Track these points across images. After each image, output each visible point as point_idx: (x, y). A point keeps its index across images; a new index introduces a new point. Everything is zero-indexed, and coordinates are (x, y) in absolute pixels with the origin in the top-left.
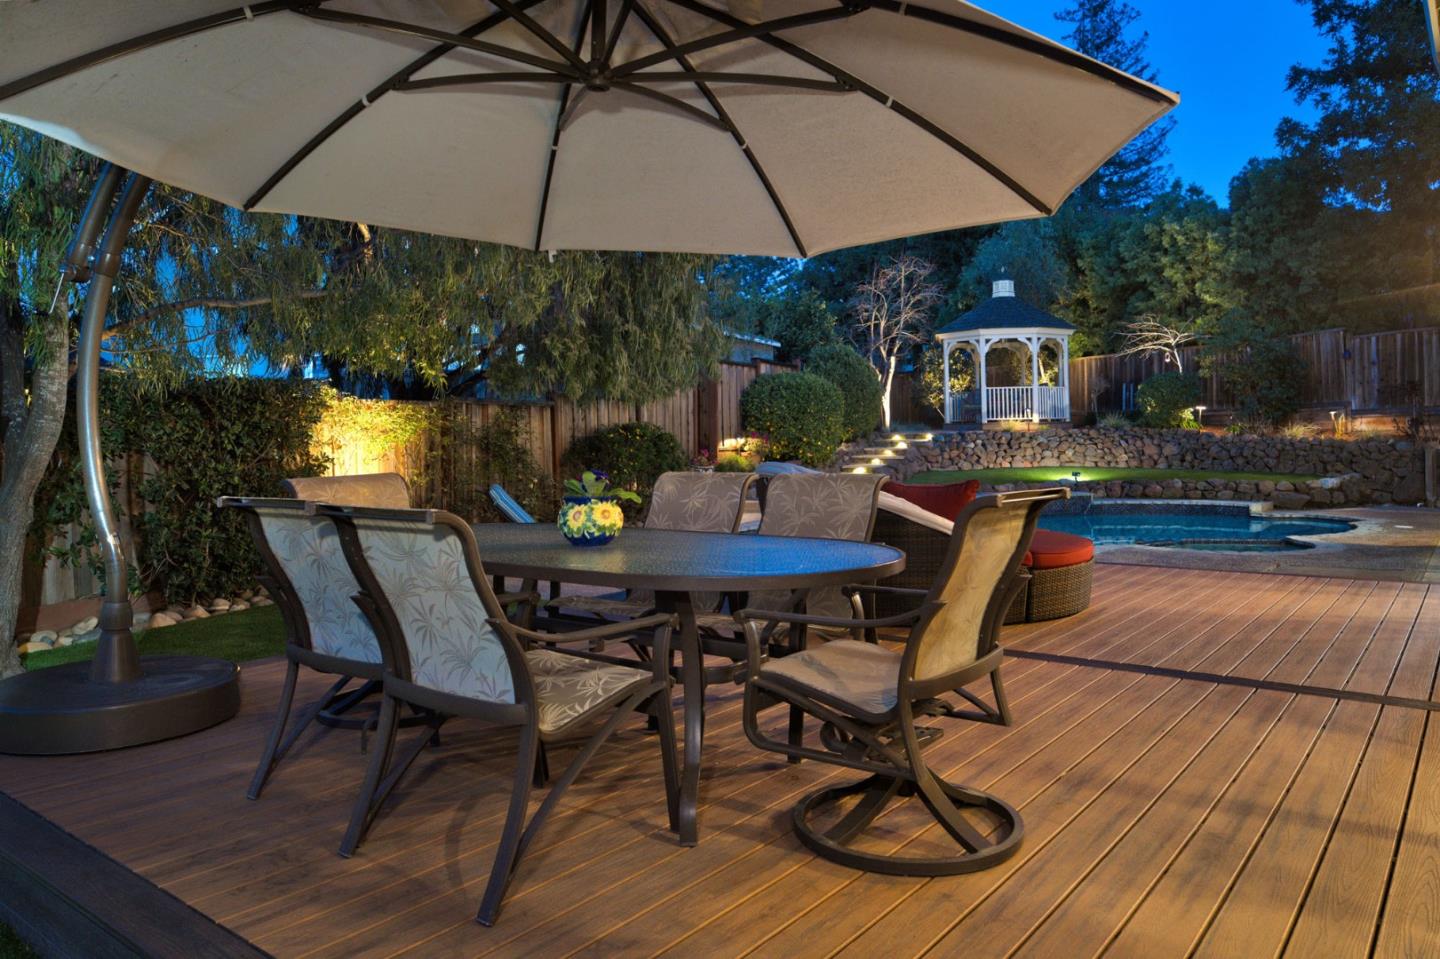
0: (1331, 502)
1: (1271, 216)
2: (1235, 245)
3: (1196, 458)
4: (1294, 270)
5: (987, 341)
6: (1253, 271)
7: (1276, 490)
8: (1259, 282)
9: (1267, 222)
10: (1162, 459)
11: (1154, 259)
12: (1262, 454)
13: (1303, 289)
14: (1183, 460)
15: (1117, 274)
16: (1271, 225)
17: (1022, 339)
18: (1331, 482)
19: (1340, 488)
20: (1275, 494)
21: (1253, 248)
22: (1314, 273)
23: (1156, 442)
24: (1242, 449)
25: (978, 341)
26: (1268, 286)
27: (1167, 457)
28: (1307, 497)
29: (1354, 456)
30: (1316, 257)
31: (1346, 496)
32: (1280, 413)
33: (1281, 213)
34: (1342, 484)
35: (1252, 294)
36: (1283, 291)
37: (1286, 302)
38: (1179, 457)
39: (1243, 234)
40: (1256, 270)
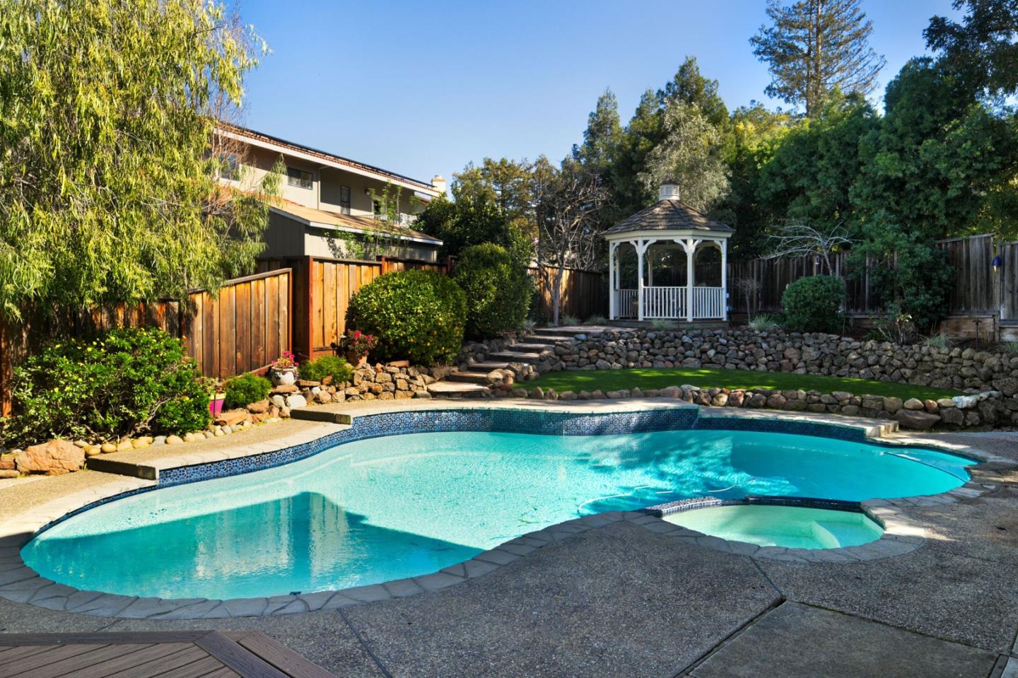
0: (964, 423)
1: (921, 117)
2: (885, 148)
3: (833, 364)
4: (942, 172)
5: (645, 242)
6: (900, 175)
7: (903, 408)
8: (907, 186)
9: (917, 124)
10: (801, 364)
11: (810, 164)
12: (899, 363)
13: (952, 193)
14: (821, 366)
15: (778, 179)
16: (921, 126)
17: (678, 240)
18: (965, 401)
19: (975, 407)
20: (900, 412)
21: (901, 151)
22: (963, 176)
23: (797, 345)
24: (880, 356)
25: (636, 242)
26: (918, 190)
27: (805, 362)
28: (937, 417)
29: (994, 372)
30: (965, 159)
31: (981, 417)
32: (926, 320)
33: (933, 114)
34: (978, 402)
35: (902, 197)
36: (932, 194)
37: (936, 206)
38: (817, 362)
39: (891, 136)
40: (905, 175)
